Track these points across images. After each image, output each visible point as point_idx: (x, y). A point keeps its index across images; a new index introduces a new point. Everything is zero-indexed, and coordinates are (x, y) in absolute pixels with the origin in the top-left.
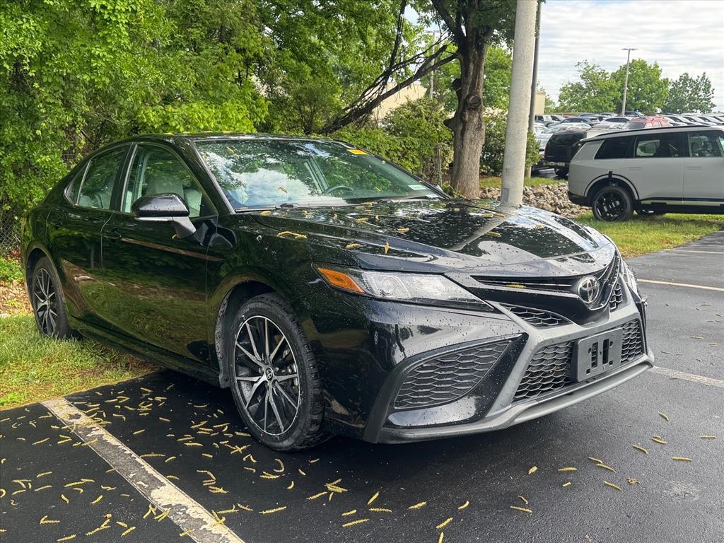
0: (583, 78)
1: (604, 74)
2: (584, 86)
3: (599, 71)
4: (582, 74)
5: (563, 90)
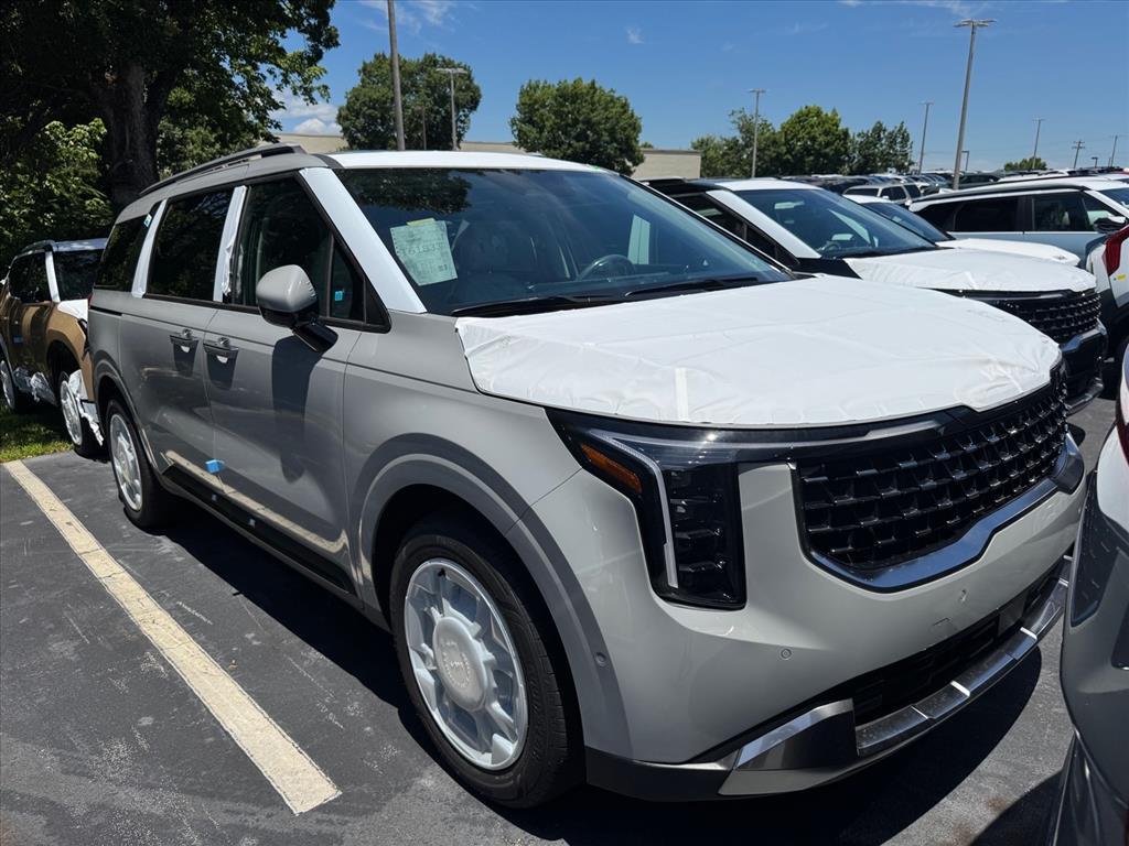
4: (736, 126)
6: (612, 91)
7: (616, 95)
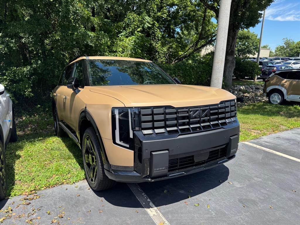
0: (285, 44)
1: (293, 43)
2: (285, 47)
3: (292, 42)
5: (277, 48)
6: (253, 32)
7: (254, 34)
